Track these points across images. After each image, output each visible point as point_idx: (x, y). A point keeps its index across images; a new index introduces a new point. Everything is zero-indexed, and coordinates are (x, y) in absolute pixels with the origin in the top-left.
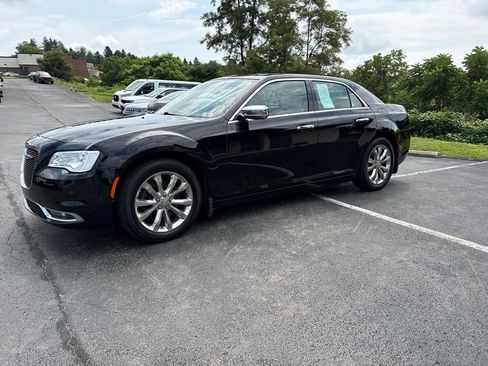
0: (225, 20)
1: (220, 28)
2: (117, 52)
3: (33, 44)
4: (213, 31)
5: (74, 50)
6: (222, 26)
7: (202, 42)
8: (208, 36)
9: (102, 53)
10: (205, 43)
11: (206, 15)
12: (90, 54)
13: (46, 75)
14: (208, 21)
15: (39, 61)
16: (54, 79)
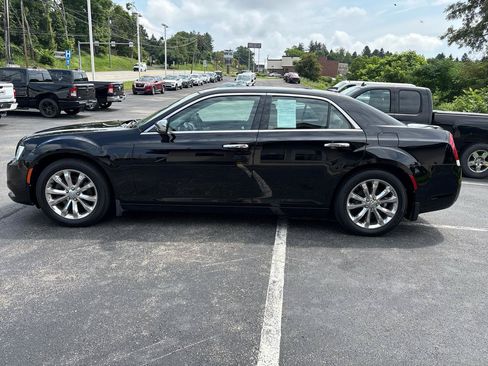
0: (478, 10)
1: (469, 21)
2: (376, 51)
3: (300, 48)
4: (458, 24)
5: (334, 51)
6: (473, 17)
7: (442, 38)
8: (451, 30)
9: (360, 53)
10: (447, 39)
11: (452, 7)
12: (348, 54)
13: (296, 75)
14: (454, 13)
15: (294, 63)
16: (302, 79)
